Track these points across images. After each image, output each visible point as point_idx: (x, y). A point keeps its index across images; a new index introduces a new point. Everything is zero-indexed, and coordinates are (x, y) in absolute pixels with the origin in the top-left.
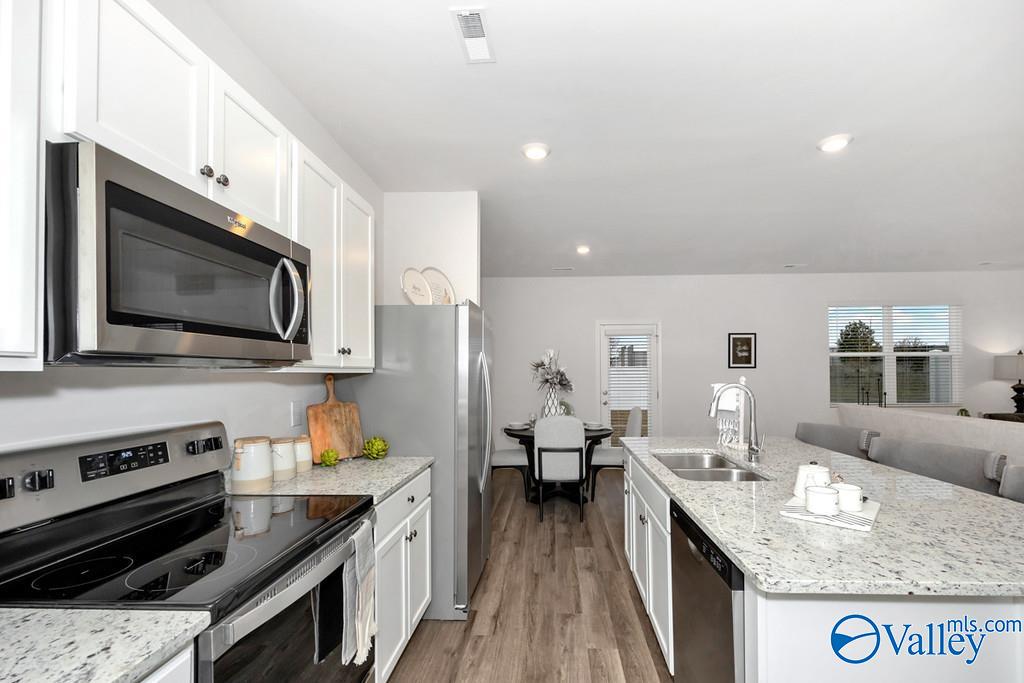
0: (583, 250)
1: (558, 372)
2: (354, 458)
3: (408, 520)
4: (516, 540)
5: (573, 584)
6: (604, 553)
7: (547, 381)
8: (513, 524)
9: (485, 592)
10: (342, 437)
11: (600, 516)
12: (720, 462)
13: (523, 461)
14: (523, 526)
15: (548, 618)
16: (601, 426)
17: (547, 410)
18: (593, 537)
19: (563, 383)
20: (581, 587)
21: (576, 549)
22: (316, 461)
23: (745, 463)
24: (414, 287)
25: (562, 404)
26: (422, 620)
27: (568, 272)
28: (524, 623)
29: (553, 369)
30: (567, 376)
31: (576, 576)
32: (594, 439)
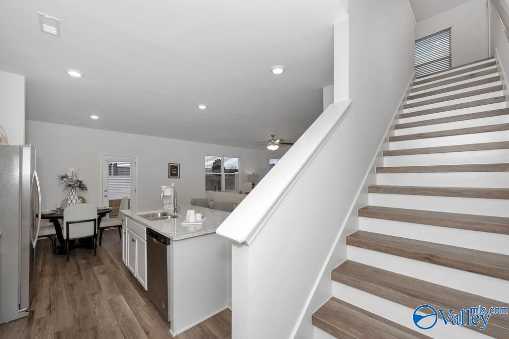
0: (95, 117)
1: (78, 181)
4: (52, 274)
5: (95, 281)
7: (70, 185)
8: (47, 267)
11: (105, 251)
12: (164, 215)
13: (53, 231)
14: (55, 266)
15: (83, 297)
16: (105, 207)
17: (69, 202)
18: (103, 261)
19: (81, 186)
20: (100, 281)
21: (94, 268)
23: (173, 214)
25: (80, 197)
28: (69, 304)
29: (74, 179)
30: (83, 183)
31: (96, 278)
32: (102, 214)
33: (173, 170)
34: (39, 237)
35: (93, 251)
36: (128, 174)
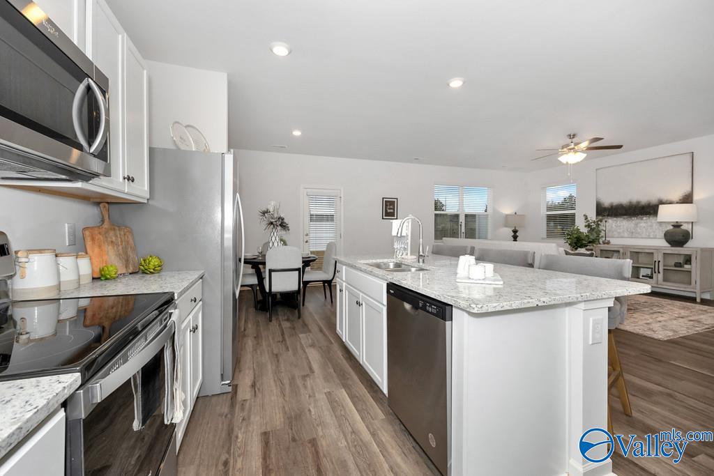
0: (297, 133)
1: (280, 217)
2: (130, 274)
3: (191, 316)
4: (255, 335)
5: (304, 357)
6: (320, 335)
7: (272, 223)
8: (250, 325)
9: (240, 371)
10: (119, 255)
11: (310, 313)
13: (254, 281)
14: (258, 325)
15: (292, 381)
16: (309, 254)
17: (271, 245)
18: (310, 327)
19: (284, 226)
20: (310, 358)
21: (300, 335)
22: (96, 276)
23: (416, 264)
24: (181, 138)
25: (281, 240)
26: (197, 398)
27: (282, 149)
28: (276, 386)
29: (276, 216)
30: (285, 221)
31: (304, 351)
32: (307, 263)
33: (388, 207)
34: (242, 286)
35: (297, 311)
36: (332, 220)
